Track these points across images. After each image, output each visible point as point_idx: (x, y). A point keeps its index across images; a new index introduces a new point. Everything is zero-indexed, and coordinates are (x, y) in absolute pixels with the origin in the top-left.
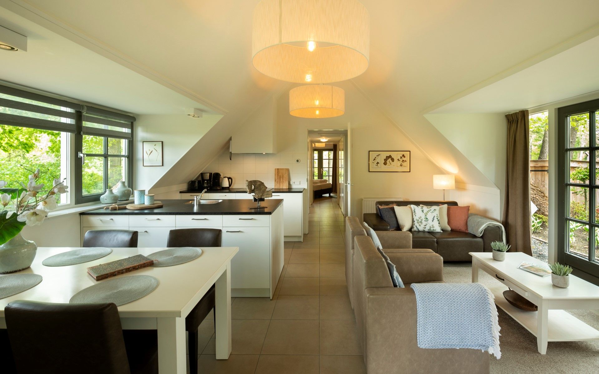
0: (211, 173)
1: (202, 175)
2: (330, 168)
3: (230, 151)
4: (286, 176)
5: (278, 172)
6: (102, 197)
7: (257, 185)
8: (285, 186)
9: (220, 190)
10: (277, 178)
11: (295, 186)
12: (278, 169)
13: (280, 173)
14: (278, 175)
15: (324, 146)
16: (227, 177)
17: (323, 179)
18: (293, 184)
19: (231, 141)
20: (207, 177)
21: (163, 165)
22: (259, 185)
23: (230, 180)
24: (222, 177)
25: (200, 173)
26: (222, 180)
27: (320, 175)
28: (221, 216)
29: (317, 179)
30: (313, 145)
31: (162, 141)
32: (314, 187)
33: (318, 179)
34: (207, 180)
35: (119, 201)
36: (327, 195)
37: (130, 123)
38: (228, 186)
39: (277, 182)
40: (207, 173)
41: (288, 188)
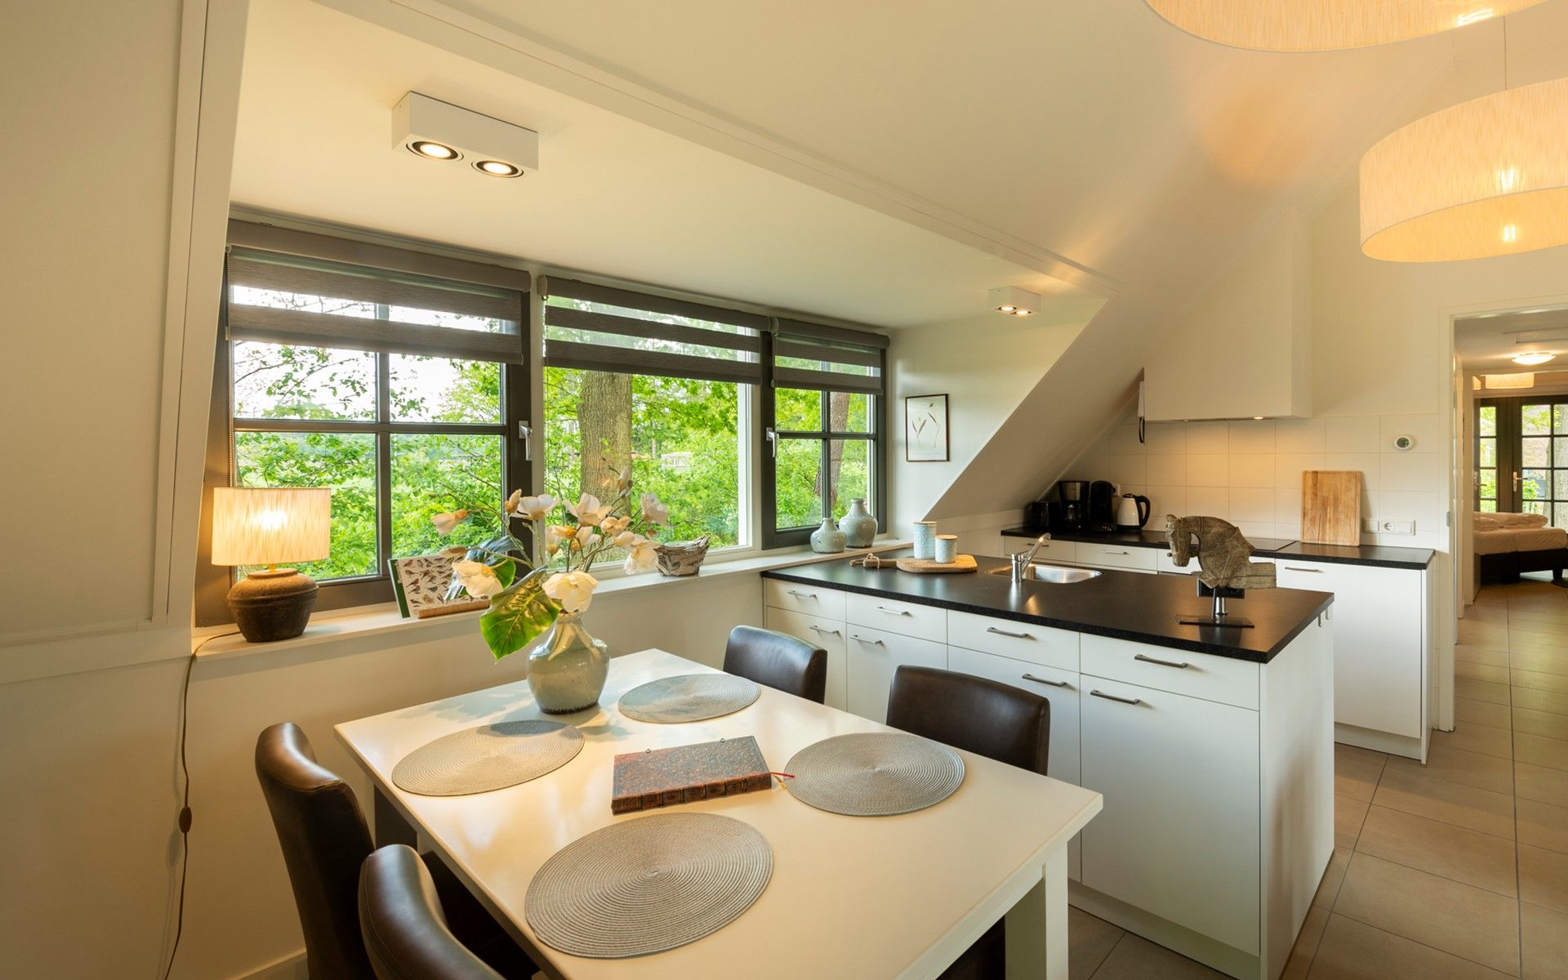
0: (1087, 483)
1: (1061, 485)
2: (1555, 471)
3: (1141, 414)
4: (1349, 497)
5: (1315, 485)
6: (814, 535)
7: (1209, 537)
8: (1346, 536)
9: (1112, 533)
10: (1313, 506)
11: (1388, 540)
12: (1316, 473)
13: (1325, 489)
14: (1315, 495)
15: (1531, 385)
16: (1134, 497)
17: (1521, 512)
18: (1382, 529)
19: (1141, 383)
20: (1075, 492)
21: (948, 459)
22: (1221, 535)
23: (1143, 505)
24: (1119, 494)
25: (1056, 481)
26: (1119, 505)
27: (1510, 498)
28: (1075, 634)
29: (1494, 512)
30: (1477, 384)
31: (946, 393)
32: (1478, 540)
33: (1499, 510)
34: (1074, 502)
35: (848, 547)
36: (1547, 575)
37: (879, 354)
38: (1135, 522)
39: (1313, 520)
40: (1075, 482)
41: (1357, 544)
